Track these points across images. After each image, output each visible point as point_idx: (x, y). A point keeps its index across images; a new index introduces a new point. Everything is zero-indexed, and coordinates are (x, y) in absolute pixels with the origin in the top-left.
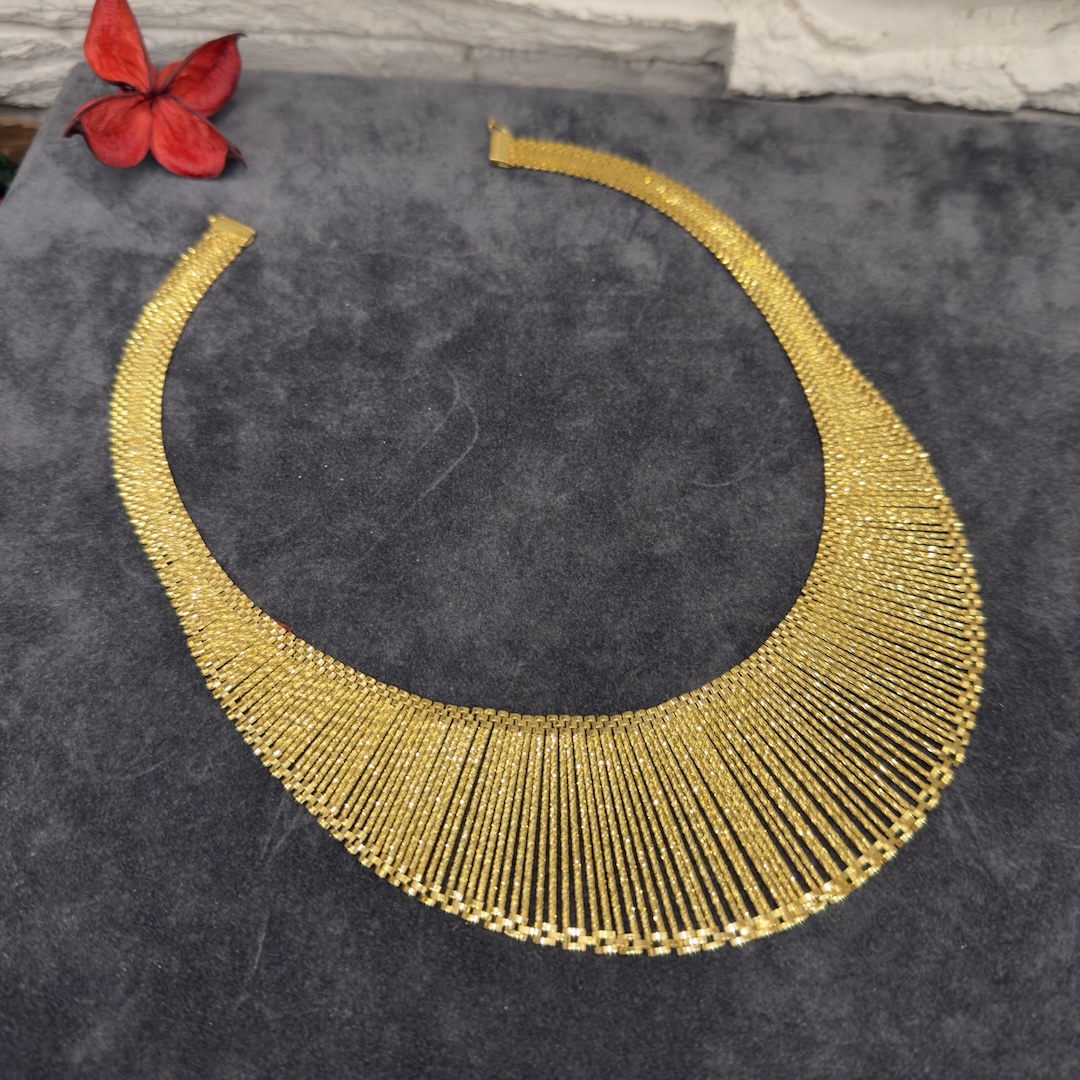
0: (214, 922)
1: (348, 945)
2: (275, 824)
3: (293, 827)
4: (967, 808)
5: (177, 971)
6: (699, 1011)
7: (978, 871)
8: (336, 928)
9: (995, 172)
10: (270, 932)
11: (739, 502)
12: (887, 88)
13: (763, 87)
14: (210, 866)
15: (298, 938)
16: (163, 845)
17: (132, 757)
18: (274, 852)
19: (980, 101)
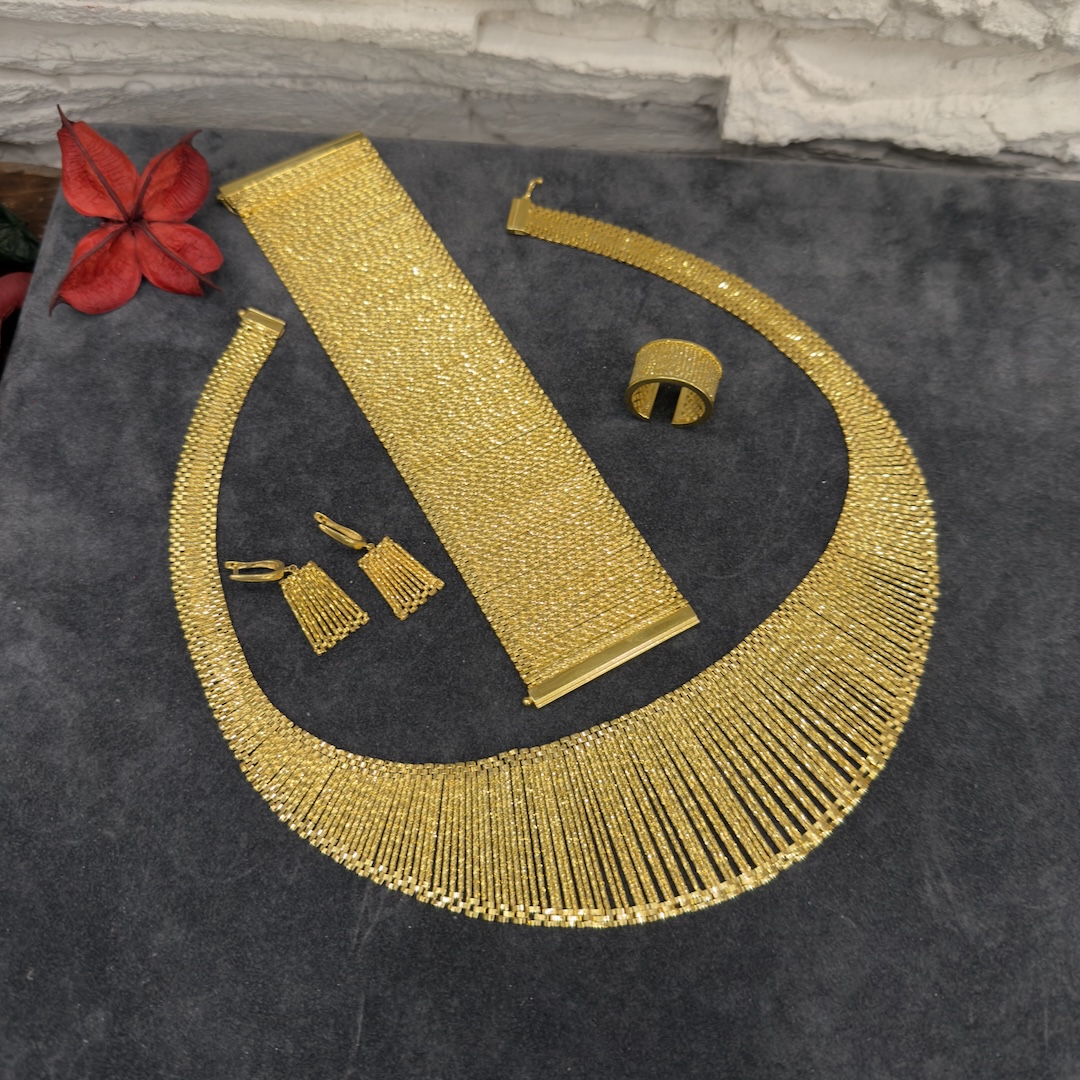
0: (319, 1007)
1: (434, 1022)
2: (361, 917)
3: (376, 919)
4: (944, 876)
5: (291, 1052)
6: (727, 1063)
7: (953, 933)
8: (422, 1007)
9: (975, 237)
10: (367, 1014)
11: (745, 593)
12: (872, 135)
13: (756, 138)
14: (309, 958)
15: (390, 1018)
16: (266, 940)
17: (230, 862)
18: (363, 943)
19: (961, 148)
